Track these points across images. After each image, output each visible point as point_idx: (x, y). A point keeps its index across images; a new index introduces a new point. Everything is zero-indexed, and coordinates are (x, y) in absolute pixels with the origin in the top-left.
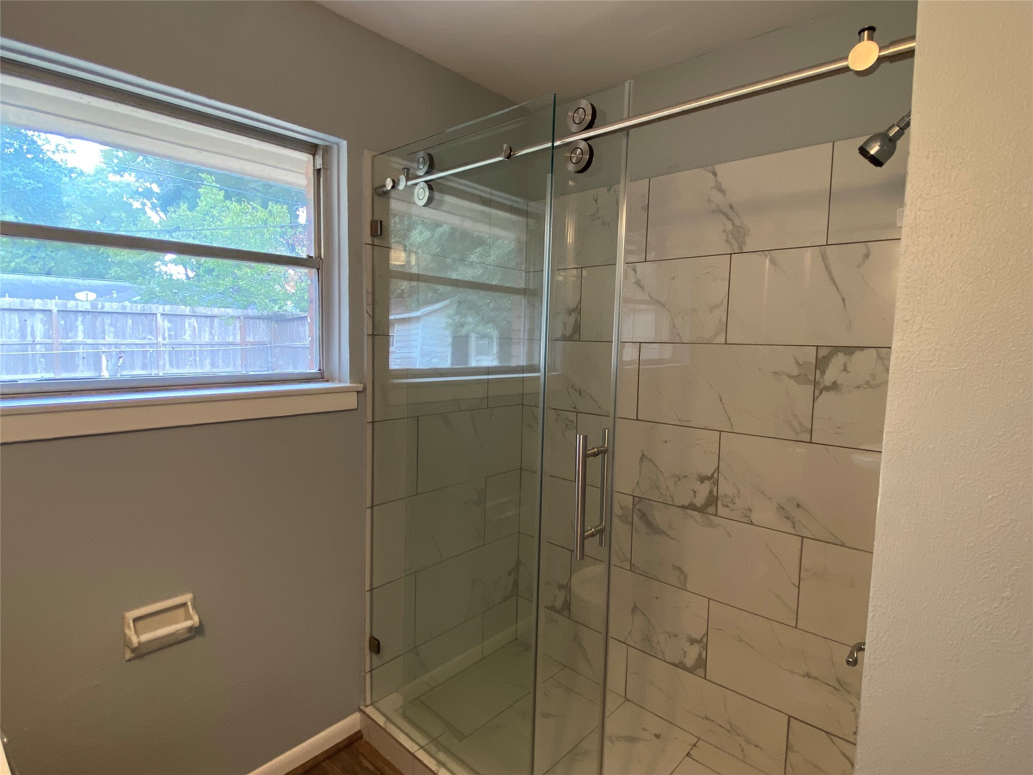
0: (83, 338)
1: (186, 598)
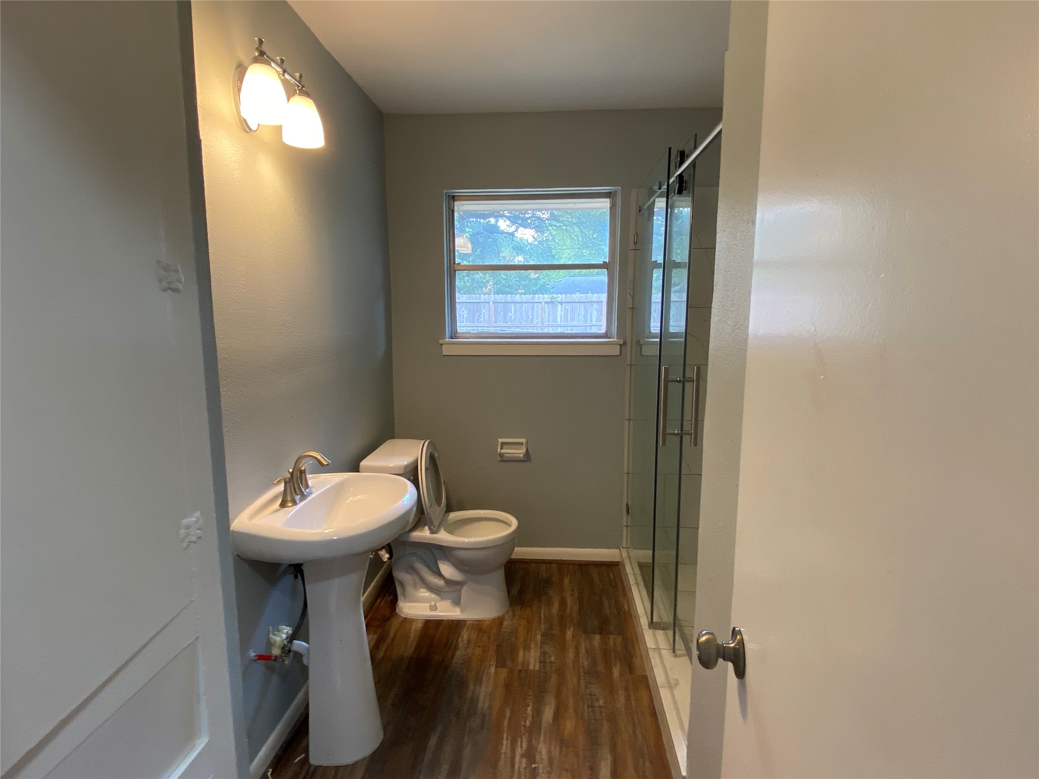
1: (523, 440)
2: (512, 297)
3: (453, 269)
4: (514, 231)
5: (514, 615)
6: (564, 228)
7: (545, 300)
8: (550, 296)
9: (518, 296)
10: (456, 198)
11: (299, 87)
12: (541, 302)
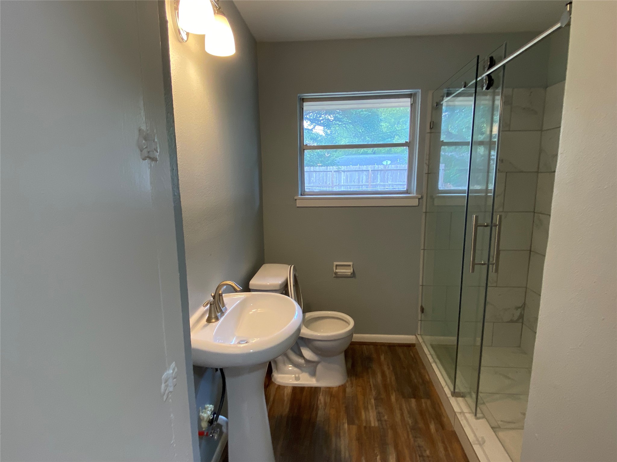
0: (380, 182)
1: (351, 263)
2: (313, 168)
3: (303, 148)
4: (313, 128)
5: (352, 384)
6: (344, 125)
7: (334, 170)
8: (337, 167)
9: (317, 168)
10: (304, 100)
11: (217, 8)
12: (331, 171)
